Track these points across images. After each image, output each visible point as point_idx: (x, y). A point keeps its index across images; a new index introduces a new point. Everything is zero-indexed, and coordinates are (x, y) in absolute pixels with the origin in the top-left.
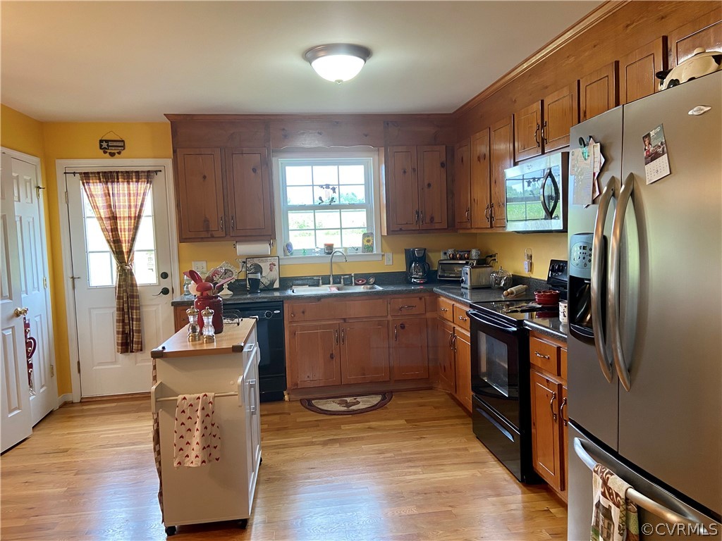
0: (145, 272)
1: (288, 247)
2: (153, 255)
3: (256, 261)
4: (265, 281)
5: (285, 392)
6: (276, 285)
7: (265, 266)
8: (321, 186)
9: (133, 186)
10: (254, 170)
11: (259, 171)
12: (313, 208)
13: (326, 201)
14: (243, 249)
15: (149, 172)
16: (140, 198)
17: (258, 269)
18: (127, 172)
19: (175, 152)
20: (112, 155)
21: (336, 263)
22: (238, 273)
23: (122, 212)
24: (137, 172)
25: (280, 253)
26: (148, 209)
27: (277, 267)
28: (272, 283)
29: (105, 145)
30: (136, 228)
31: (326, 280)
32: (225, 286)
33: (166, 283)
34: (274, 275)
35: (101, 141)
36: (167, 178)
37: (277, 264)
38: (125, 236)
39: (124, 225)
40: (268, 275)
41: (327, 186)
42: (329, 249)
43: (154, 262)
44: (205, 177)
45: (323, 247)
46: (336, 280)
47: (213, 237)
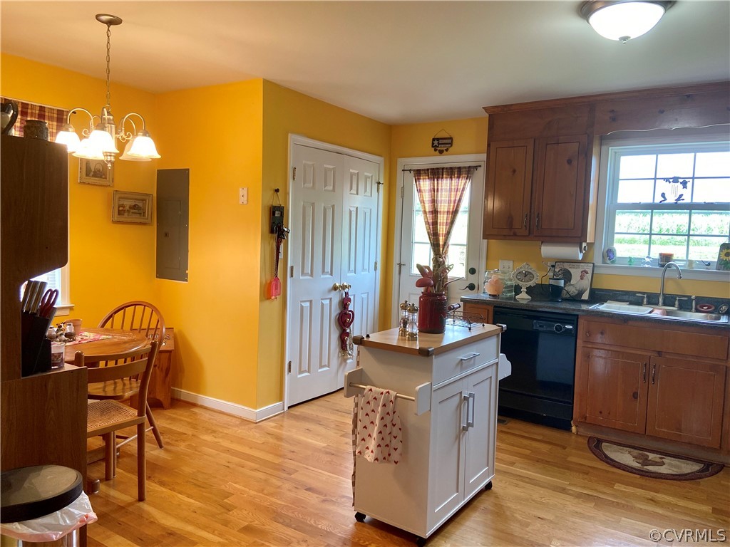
0: (457, 266)
1: (610, 253)
2: (464, 249)
3: (566, 266)
4: (572, 290)
5: (572, 423)
6: (585, 296)
7: (575, 273)
8: (667, 180)
9: (455, 181)
10: (569, 162)
11: (575, 163)
12: (652, 207)
13: (671, 199)
14: (550, 251)
15: (469, 167)
16: (459, 193)
18: (451, 168)
19: (489, 145)
20: (441, 152)
21: (668, 279)
22: (540, 277)
23: (443, 207)
24: (459, 168)
25: (598, 259)
26: (465, 204)
27: (589, 276)
28: (581, 293)
29: (436, 143)
30: (452, 222)
31: (652, 300)
32: (524, 290)
33: (473, 280)
34: (585, 284)
35: (434, 140)
36: (481, 174)
37: (590, 271)
38: (442, 230)
39: (442, 219)
40: (579, 283)
41: (676, 180)
42: (665, 259)
43: (464, 256)
44: (514, 171)
45: (657, 257)
46: (669, 300)
47: (515, 235)
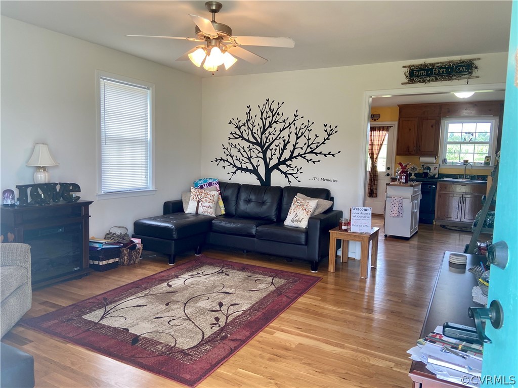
0: (381, 167)
1: (445, 160)
2: (385, 160)
3: (428, 165)
4: (431, 174)
5: (434, 221)
6: (436, 176)
7: (432, 168)
8: (466, 133)
9: (381, 132)
10: (432, 126)
11: (434, 127)
12: (460, 143)
13: (468, 140)
14: (424, 159)
15: (388, 127)
16: (383, 137)
17: (429, 169)
18: (380, 127)
19: (399, 119)
20: (375, 120)
21: (468, 169)
22: (420, 170)
23: (376, 143)
24: (383, 127)
25: (441, 162)
26: (386, 142)
27: (438, 169)
28: (435, 175)
29: (373, 116)
30: (380, 149)
32: (413, 174)
33: (389, 172)
34: (436, 171)
35: (372, 115)
36: (395, 130)
37: (438, 167)
38: (375, 152)
39: (376, 148)
40: (433, 171)
41: (469, 133)
42: (466, 162)
43: (385, 163)
44: (410, 129)
45: (463, 161)
46: (467, 177)
47: (410, 154)
